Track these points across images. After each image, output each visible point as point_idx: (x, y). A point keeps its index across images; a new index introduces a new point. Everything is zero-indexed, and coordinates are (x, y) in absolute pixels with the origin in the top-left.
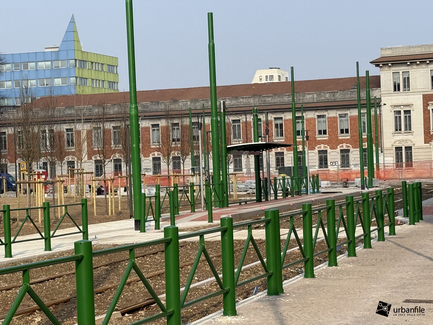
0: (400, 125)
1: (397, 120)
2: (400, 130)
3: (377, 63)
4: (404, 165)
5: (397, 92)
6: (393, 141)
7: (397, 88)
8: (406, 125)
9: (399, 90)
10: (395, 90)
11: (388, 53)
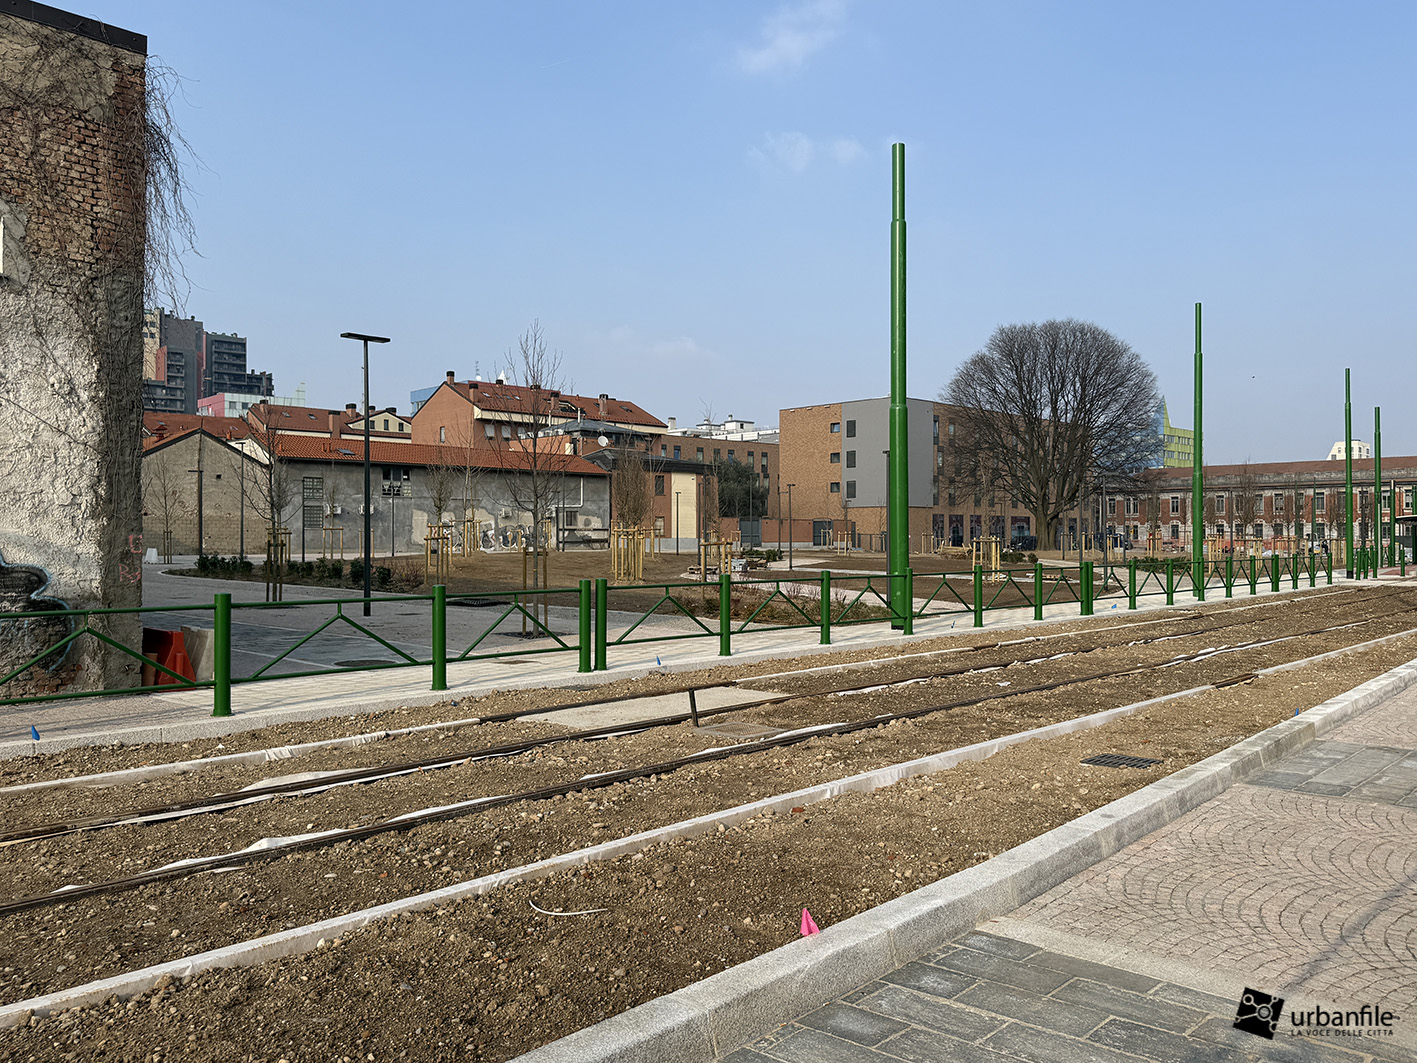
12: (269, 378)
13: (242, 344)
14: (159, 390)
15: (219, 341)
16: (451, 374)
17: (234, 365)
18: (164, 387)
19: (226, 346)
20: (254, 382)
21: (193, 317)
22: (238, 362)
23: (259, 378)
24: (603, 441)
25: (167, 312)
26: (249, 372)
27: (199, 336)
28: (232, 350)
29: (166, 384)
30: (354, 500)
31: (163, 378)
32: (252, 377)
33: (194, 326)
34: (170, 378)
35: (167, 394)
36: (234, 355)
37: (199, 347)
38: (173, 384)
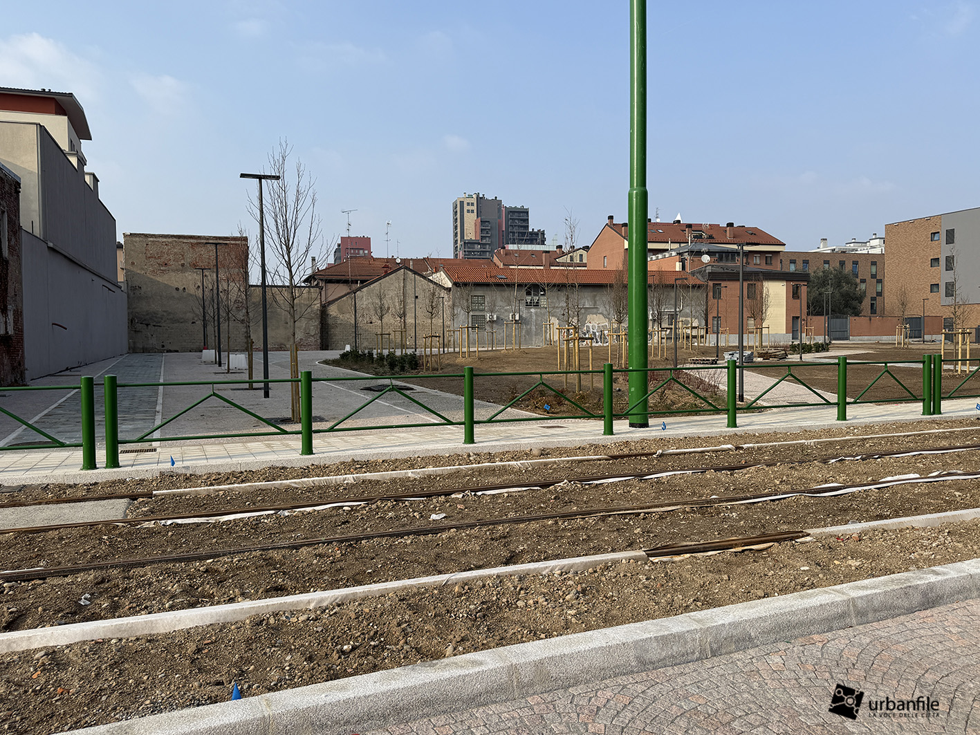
12: (543, 233)
13: (527, 212)
14: (476, 246)
15: (513, 212)
16: (611, 218)
17: (521, 226)
18: (479, 244)
19: (516, 214)
20: (534, 236)
21: (496, 197)
22: (524, 224)
23: (537, 234)
24: (706, 258)
25: (481, 196)
26: (530, 230)
27: (499, 209)
28: (520, 216)
29: (480, 242)
30: (506, 310)
31: (479, 238)
32: (533, 233)
33: (497, 202)
34: (482, 238)
35: (481, 248)
36: (521, 220)
37: (500, 217)
38: (484, 241)
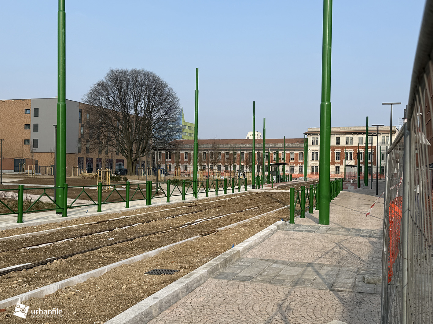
0: (314, 158)
1: (313, 156)
2: (314, 159)
3: (306, 134)
4: (315, 173)
5: (313, 145)
6: (311, 163)
7: (313, 143)
8: (316, 158)
9: (314, 144)
10: (313, 144)
11: (310, 130)
